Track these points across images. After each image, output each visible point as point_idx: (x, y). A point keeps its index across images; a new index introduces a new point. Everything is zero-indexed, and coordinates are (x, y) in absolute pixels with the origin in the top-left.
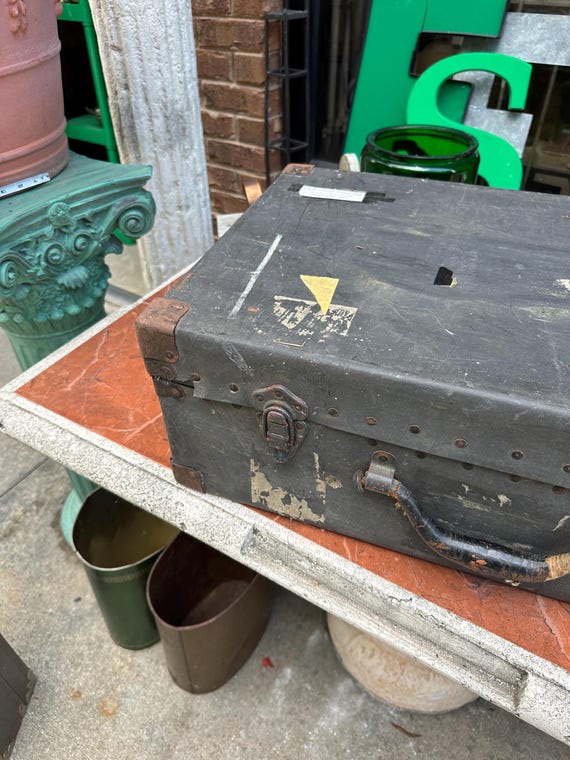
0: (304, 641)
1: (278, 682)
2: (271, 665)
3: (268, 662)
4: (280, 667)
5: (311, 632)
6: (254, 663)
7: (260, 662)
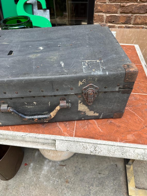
0: (34, 155)
1: (30, 168)
2: (27, 165)
3: (26, 164)
4: (30, 164)
5: (35, 153)
6: (23, 166)
7: (24, 165)
